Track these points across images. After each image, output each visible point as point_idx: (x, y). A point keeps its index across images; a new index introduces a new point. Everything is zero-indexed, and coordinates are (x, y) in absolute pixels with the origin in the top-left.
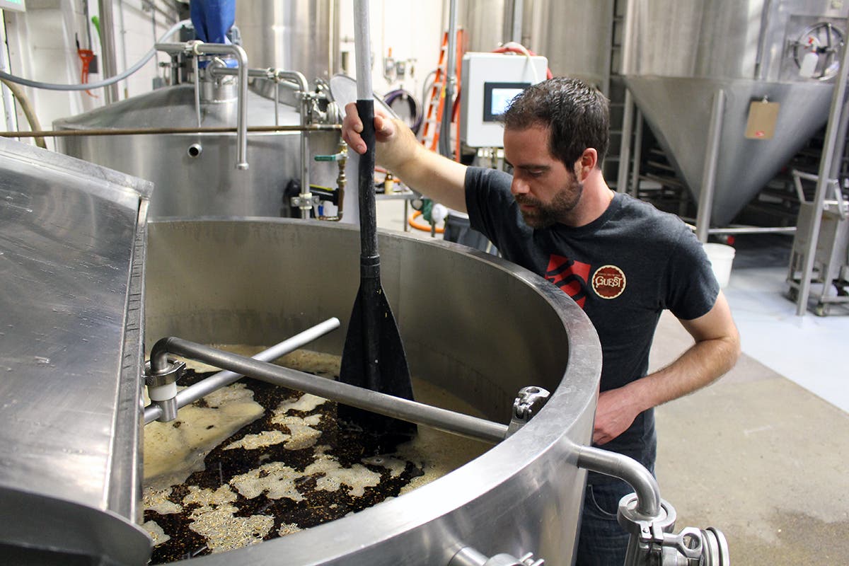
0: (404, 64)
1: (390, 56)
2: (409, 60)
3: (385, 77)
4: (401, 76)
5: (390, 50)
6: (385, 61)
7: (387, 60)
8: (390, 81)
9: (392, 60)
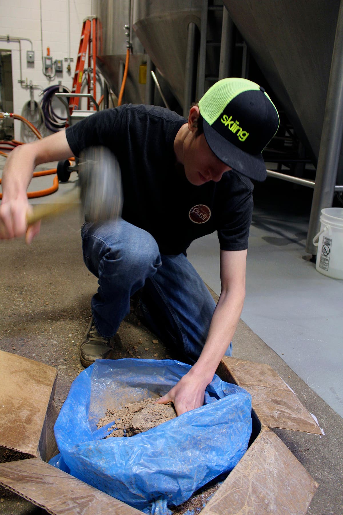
0: (61, 62)
1: (48, 55)
2: (66, 60)
3: (45, 75)
4: (59, 74)
5: (48, 50)
6: (44, 59)
7: (45, 58)
8: (49, 77)
9: (51, 59)
